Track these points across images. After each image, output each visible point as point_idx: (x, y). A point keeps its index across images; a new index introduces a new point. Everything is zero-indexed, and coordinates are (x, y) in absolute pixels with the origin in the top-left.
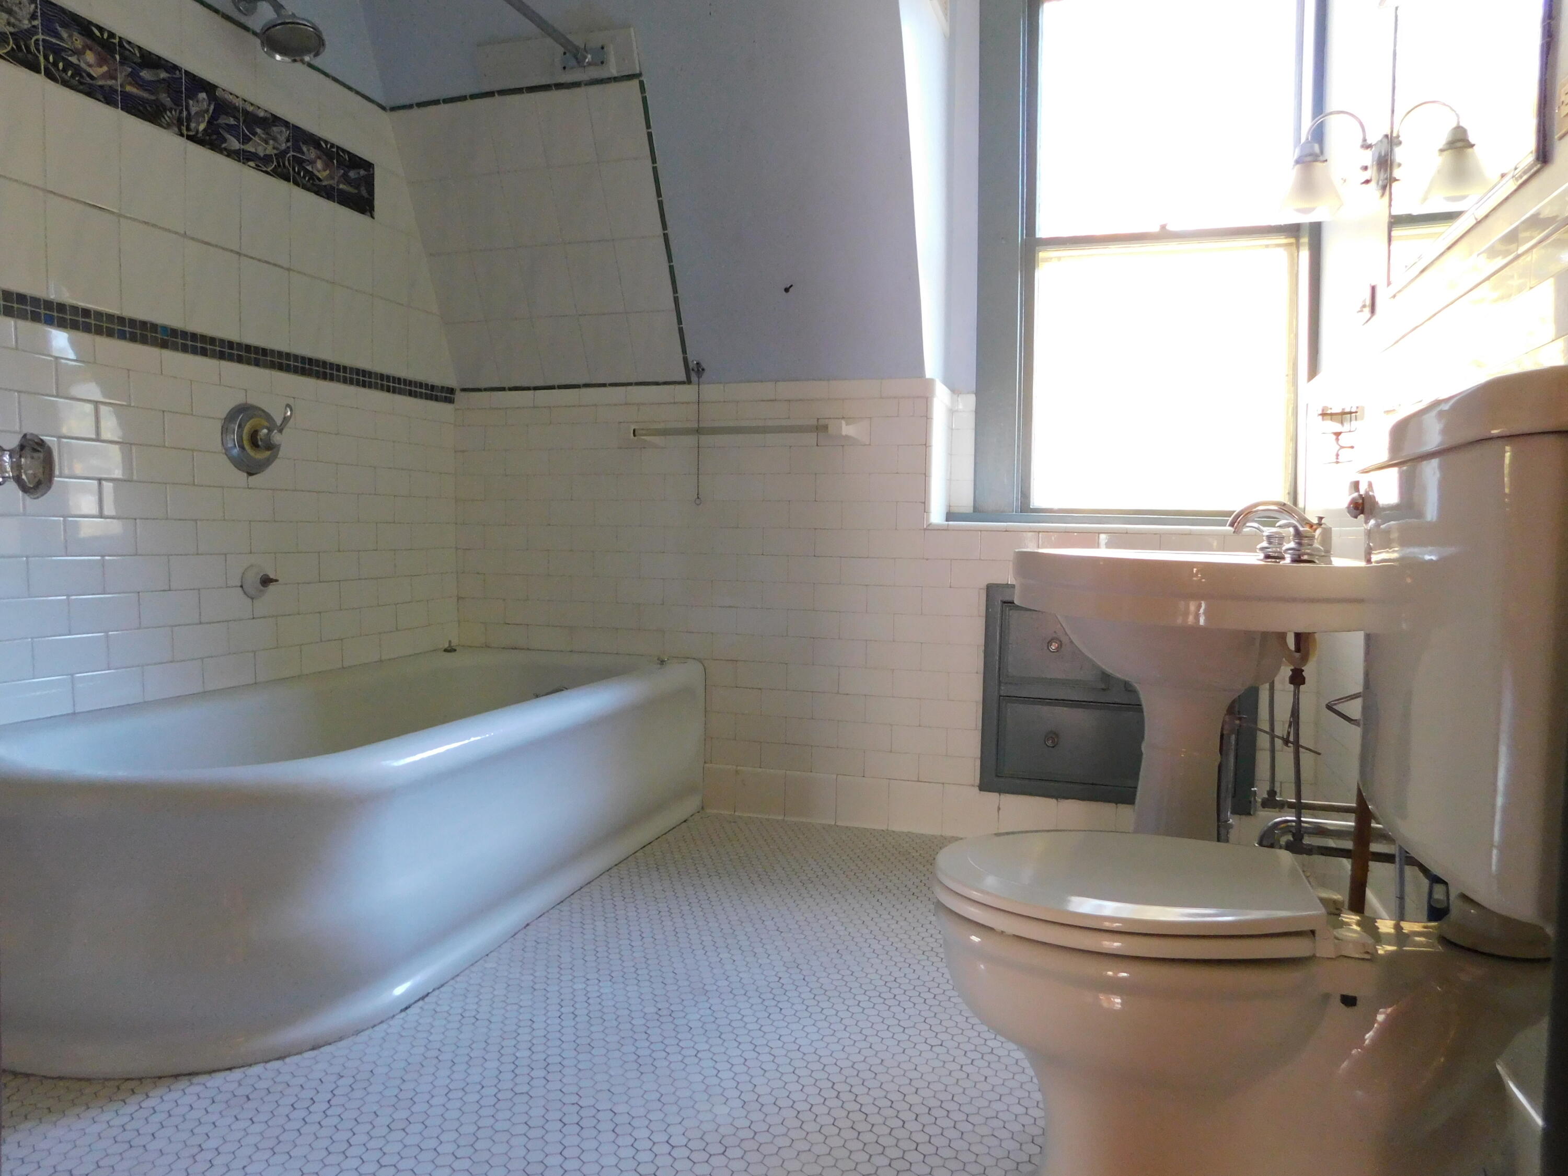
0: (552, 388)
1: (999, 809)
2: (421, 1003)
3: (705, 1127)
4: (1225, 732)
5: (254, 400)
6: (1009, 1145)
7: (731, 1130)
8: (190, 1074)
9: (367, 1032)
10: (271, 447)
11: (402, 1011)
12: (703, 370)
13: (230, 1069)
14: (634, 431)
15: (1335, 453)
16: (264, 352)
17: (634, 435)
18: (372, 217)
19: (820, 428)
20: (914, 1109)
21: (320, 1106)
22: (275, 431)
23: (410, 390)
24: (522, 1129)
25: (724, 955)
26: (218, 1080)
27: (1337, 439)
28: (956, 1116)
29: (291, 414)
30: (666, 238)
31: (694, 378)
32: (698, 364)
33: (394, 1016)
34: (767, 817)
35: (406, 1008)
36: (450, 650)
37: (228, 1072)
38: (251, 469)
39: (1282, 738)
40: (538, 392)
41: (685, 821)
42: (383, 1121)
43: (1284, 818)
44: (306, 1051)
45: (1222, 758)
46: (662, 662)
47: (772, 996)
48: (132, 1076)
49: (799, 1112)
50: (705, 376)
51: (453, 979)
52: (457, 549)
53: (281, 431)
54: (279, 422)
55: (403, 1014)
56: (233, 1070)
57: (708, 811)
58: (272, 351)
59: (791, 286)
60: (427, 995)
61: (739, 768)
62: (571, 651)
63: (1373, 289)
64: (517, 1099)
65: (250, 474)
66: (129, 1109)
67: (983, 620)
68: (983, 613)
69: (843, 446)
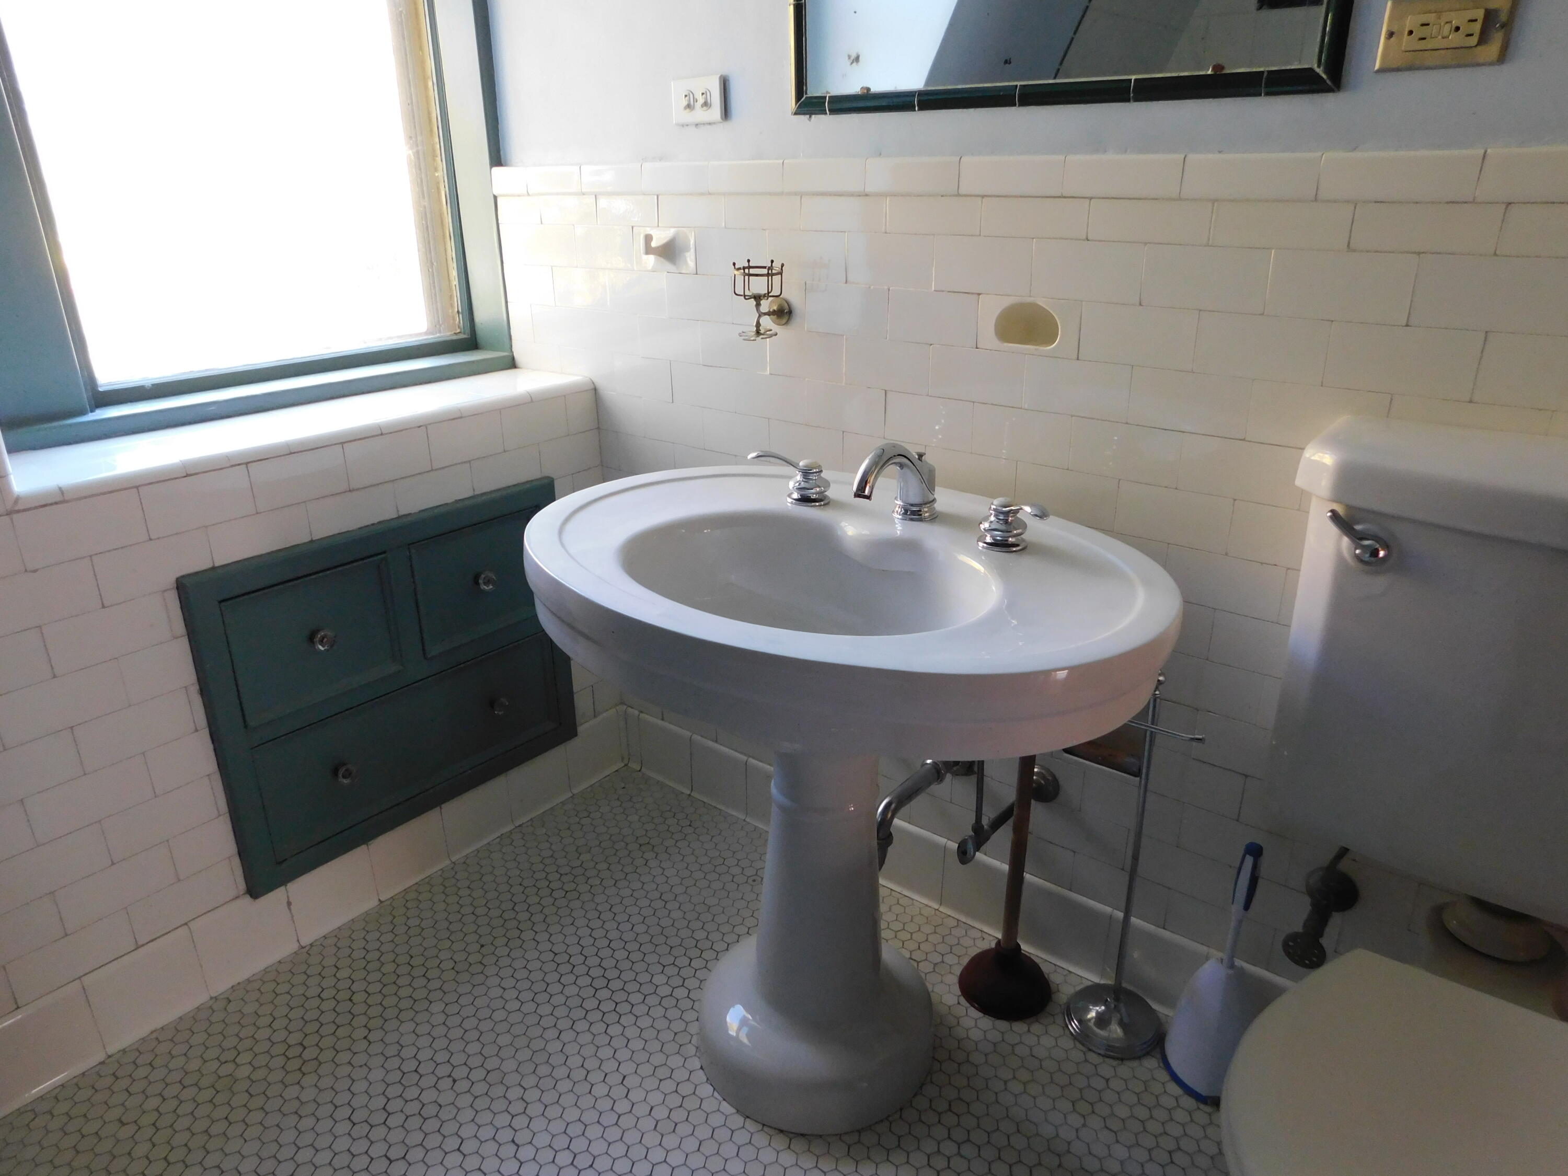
1: (289, 904)
67: (185, 641)
68: (180, 627)
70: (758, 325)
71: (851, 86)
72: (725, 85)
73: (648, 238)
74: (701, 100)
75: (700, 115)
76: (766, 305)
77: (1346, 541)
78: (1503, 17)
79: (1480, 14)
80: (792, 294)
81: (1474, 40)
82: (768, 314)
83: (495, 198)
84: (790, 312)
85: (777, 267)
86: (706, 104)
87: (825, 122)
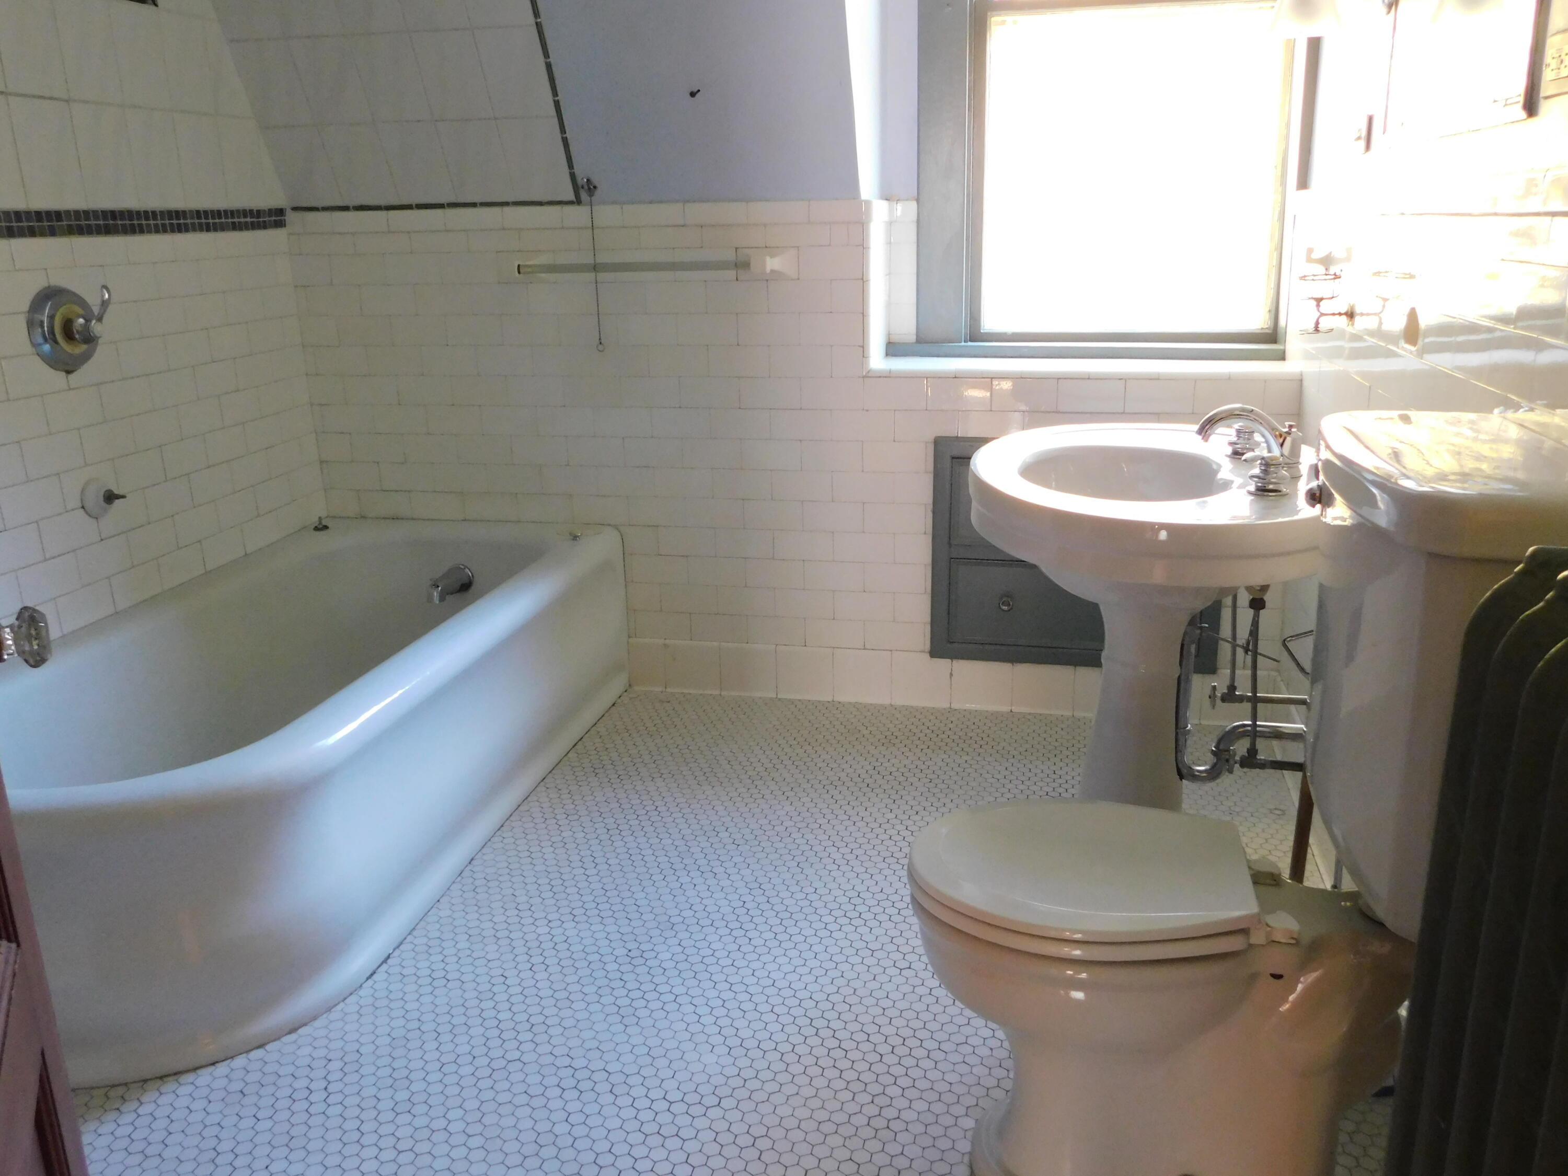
0: (409, 207)
1: (951, 675)
2: (385, 967)
3: (697, 1079)
4: (1185, 643)
5: (59, 280)
6: (979, 1070)
7: (722, 1080)
8: (175, 1074)
9: (339, 1007)
10: (90, 339)
11: (368, 979)
12: (595, 187)
13: (213, 1064)
14: (519, 266)
15: (1315, 321)
16: (58, 215)
17: (519, 272)
18: (156, 5)
19: (742, 265)
20: (889, 1040)
21: (318, 1096)
22: (94, 322)
23: (233, 223)
24: (523, 1099)
25: (685, 879)
26: (204, 1077)
27: (1318, 306)
28: (928, 1044)
29: (109, 295)
30: (539, 26)
31: (584, 196)
32: (588, 180)
33: (361, 986)
34: (701, 692)
35: (372, 975)
36: (321, 528)
37: (212, 1068)
38: (68, 367)
39: (1242, 647)
40: (392, 213)
41: (614, 705)
42: (386, 1105)
43: (1241, 723)
44: (283, 1036)
45: (1181, 671)
46: (575, 538)
47: (739, 925)
48: (117, 1082)
49: (783, 1054)
50: (598, 193)
51: (410, 934)
52: (312, 405)
53: (100, 319)
54: (96, 310)
55: (370, 982)
56: (217, 1065)
57: (636, 688)
58: (68, 212)
59: (699, 91)
60: (388, 957)
61: (667, 641)
62: (465, 520)
63: (1370, 120)
64: (512, 1067)
65: (68, 372)
66: (128, 1118)
67: (932, 476)
68: (931, 467)
69: (767, 280)
70: (1317, 323)
72: (1370, 122)
86: (1360, 138)
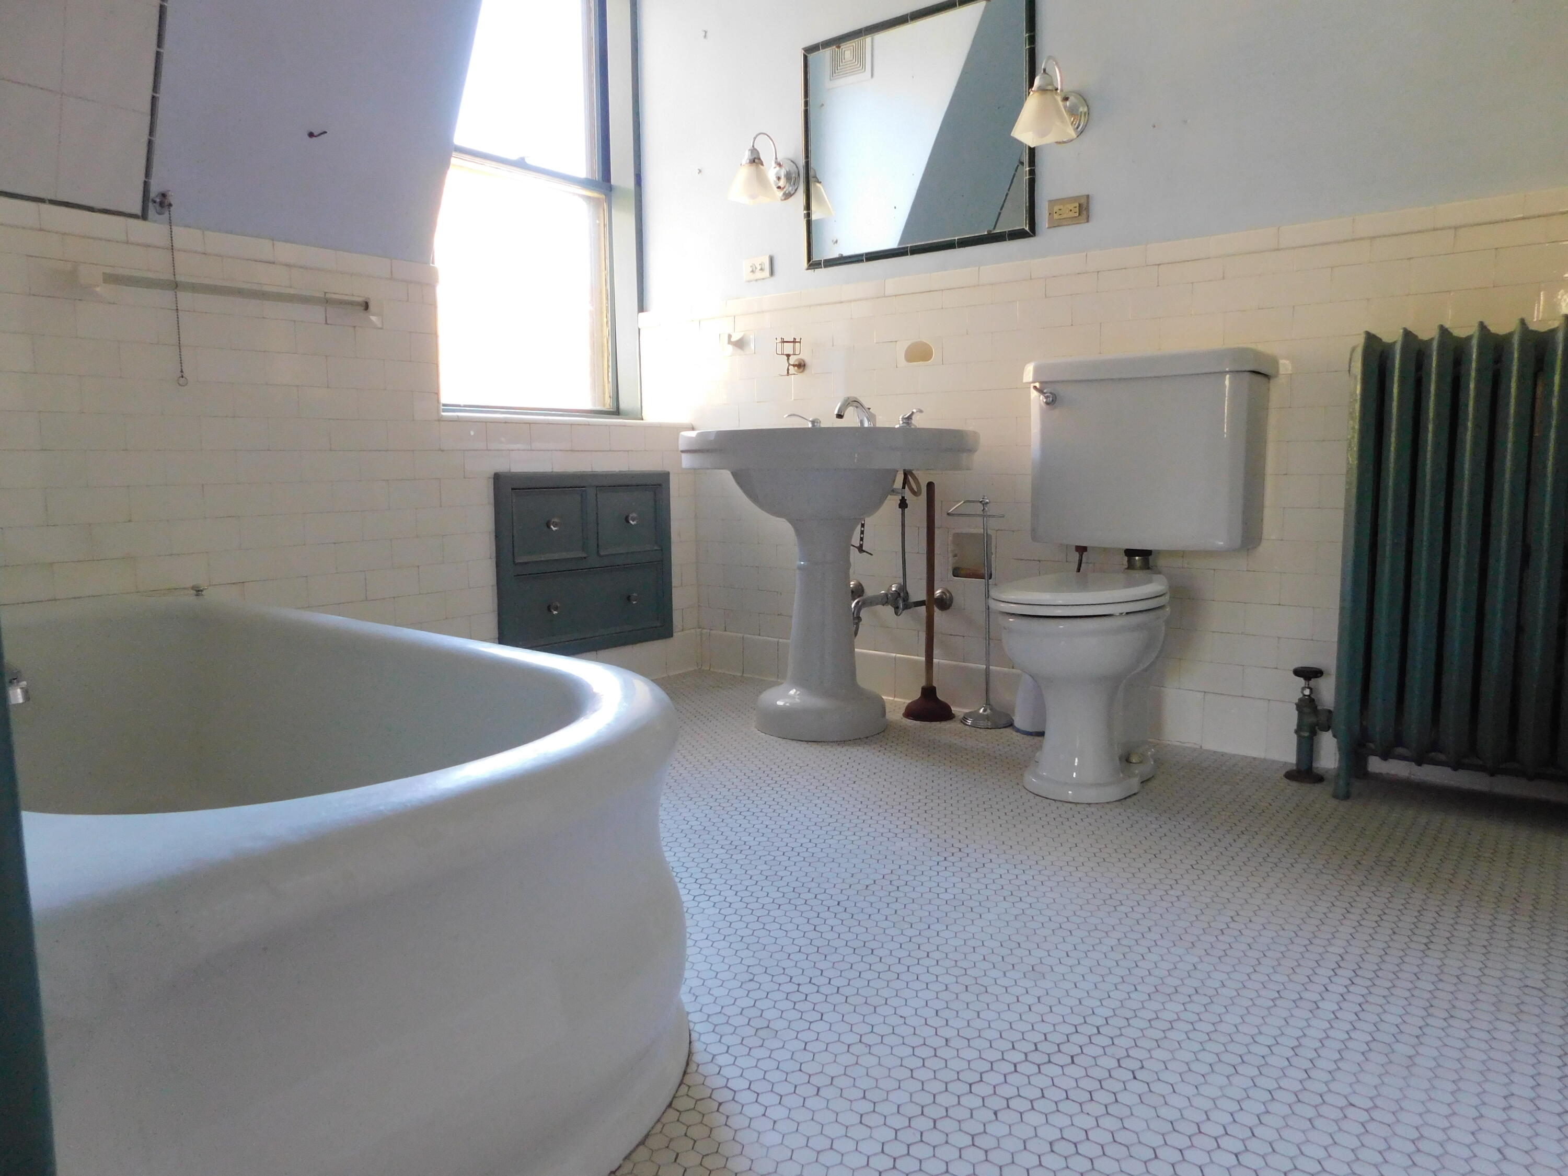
12: (169, 203)
31: (153, 212)
32: (163, 194)
63: (771, 258)
67: (493, 507)
68: (492, 501)
69: (355, 327)
70: (788, 370)
71: (834, 254)
72: (772, 260)
73: (730, 336)
74: (759, 268)
75: (759, 275)
76: (793, 360)
77: (1042, 397)
78: (1085, 206)
79: (1077, 205)
80: (805, 356)
81: (1077, 214)
82: (794, 366)
83: (639, 330)
84: (805, 365)
85: (798, 340)
86: (762, 269)
87: (822, 272)
